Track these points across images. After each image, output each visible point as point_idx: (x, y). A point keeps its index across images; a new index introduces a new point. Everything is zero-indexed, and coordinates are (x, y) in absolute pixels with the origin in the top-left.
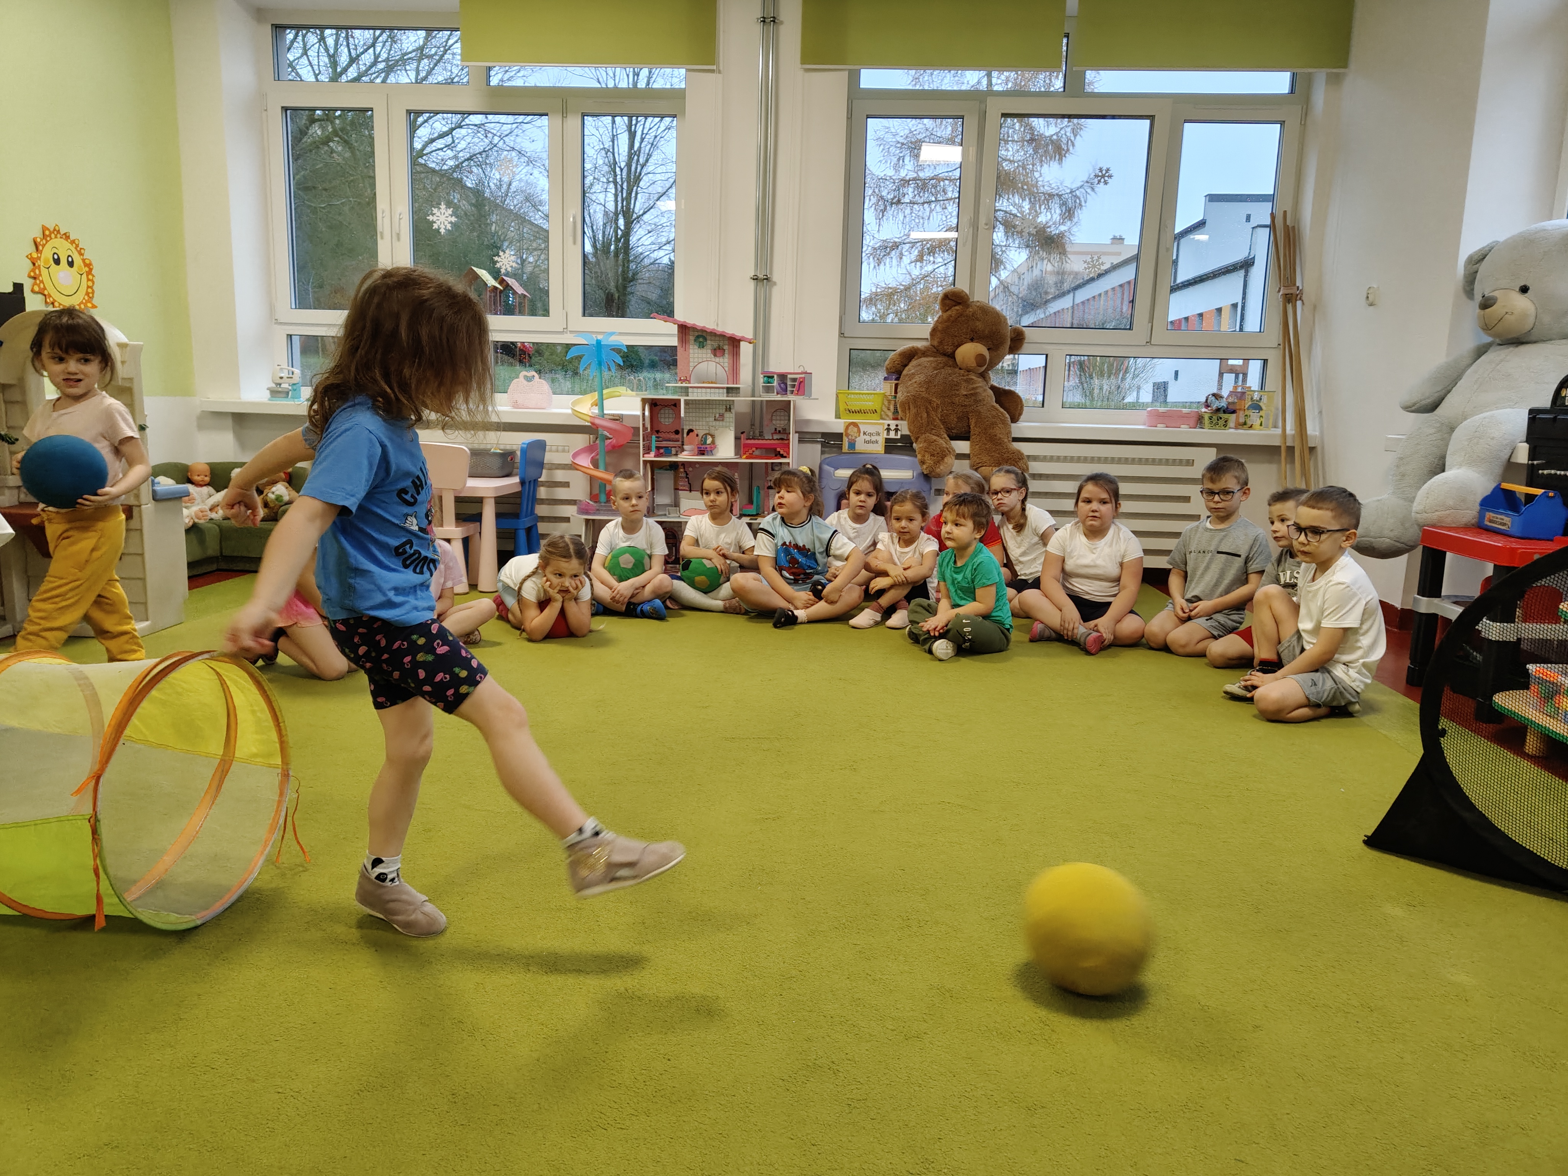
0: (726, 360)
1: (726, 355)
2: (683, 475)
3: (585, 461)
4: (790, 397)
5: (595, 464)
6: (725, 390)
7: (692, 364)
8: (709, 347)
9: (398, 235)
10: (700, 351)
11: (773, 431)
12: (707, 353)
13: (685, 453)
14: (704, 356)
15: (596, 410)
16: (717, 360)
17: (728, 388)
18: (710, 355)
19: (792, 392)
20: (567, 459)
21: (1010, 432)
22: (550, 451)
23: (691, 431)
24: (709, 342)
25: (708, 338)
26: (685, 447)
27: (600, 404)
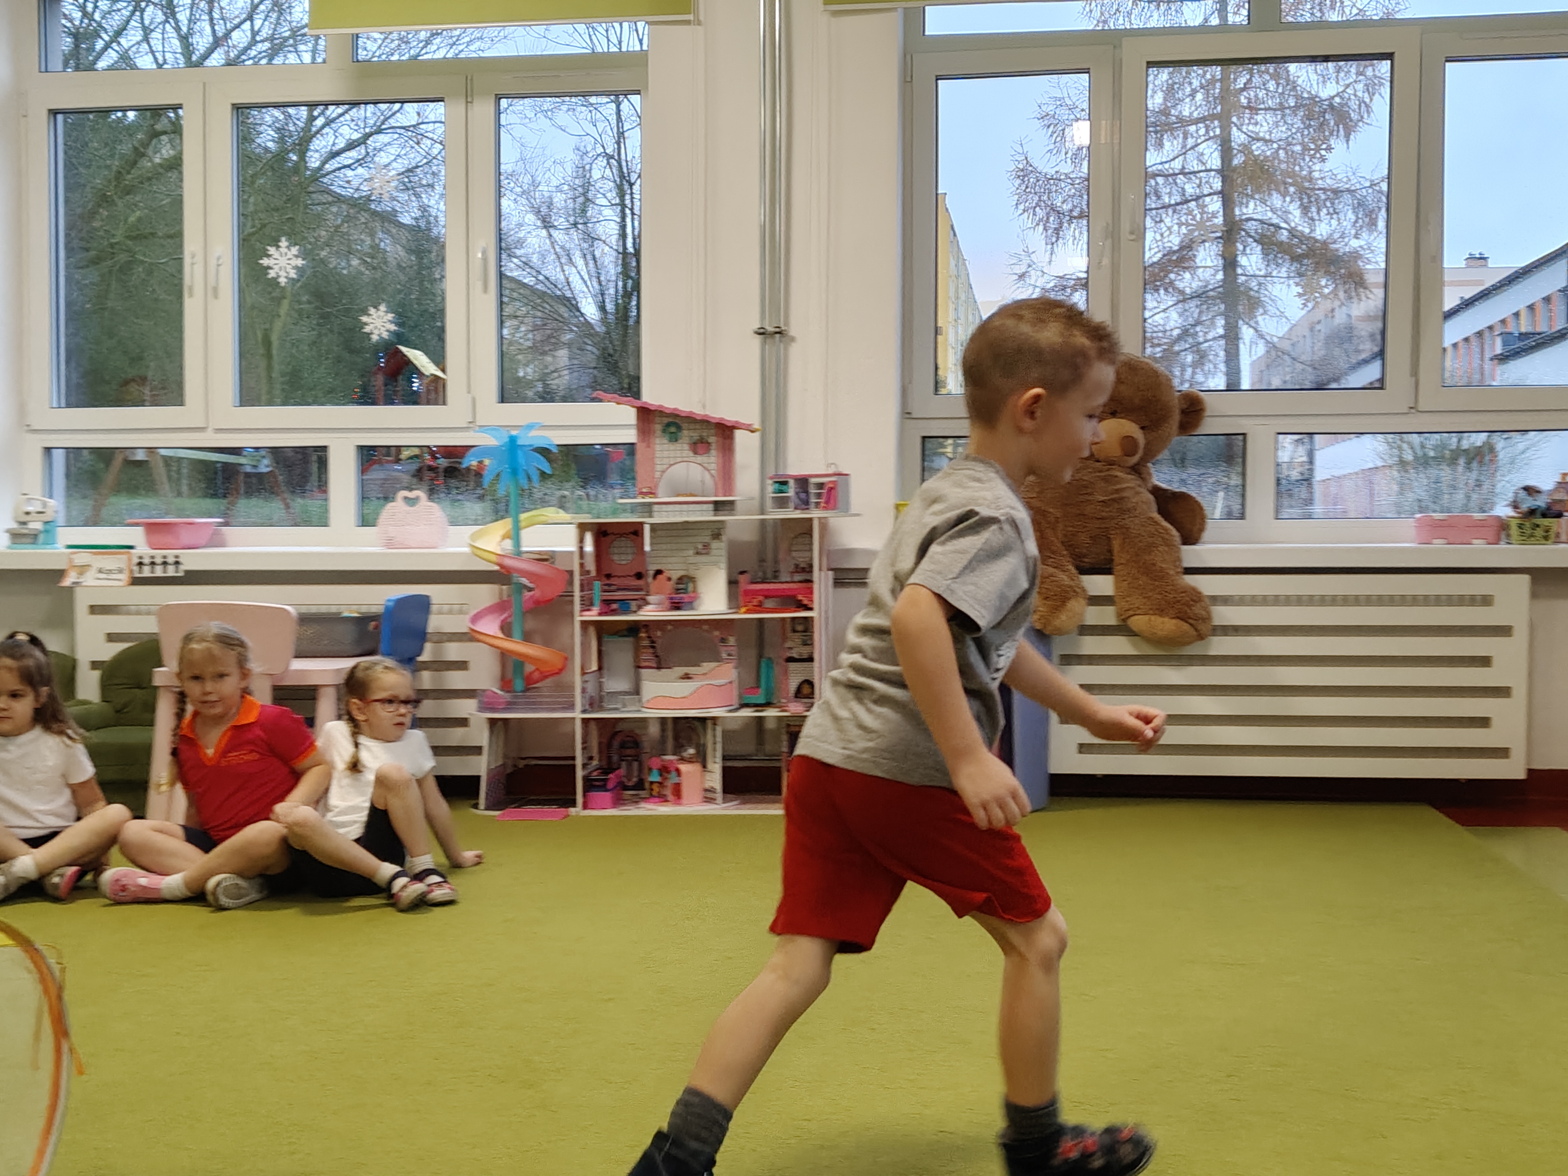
0: (713, 459)
1: (713, 452)
2: (646, 643)
3: (490, 627)
4: (815, 514)
5: (506, 629)
6: (711, 506)
7: (659, 468)
8: (686, 440)
9: (215, 290)
10: (672, 446)
11: (792, 568)
12: (682, 449)
13: (649, 607)
14: (678, 454)
15: (508, 545)
16: (699, 459)
17: (716, 503)
18: (688, 453)
19: (817, 504)
20: (461, 624)
21: (1179, 559)
22: (440, 613)
23: (659, 572)
24: (685, 432)
25: (684, 425)
26: (650, 598)
27: (515, 535)
